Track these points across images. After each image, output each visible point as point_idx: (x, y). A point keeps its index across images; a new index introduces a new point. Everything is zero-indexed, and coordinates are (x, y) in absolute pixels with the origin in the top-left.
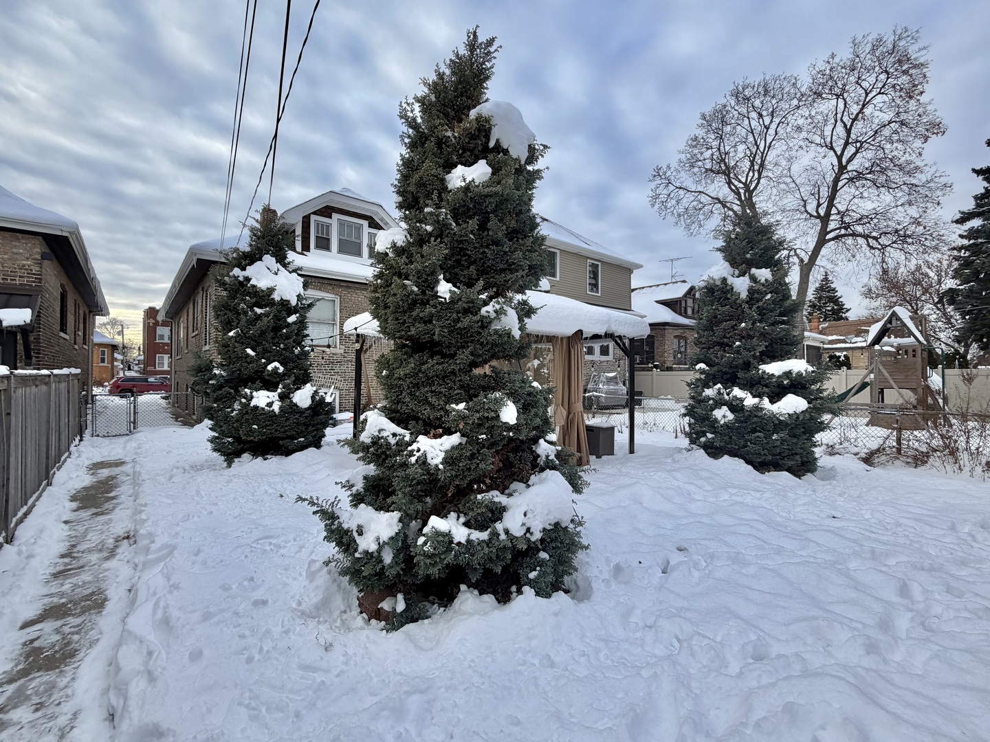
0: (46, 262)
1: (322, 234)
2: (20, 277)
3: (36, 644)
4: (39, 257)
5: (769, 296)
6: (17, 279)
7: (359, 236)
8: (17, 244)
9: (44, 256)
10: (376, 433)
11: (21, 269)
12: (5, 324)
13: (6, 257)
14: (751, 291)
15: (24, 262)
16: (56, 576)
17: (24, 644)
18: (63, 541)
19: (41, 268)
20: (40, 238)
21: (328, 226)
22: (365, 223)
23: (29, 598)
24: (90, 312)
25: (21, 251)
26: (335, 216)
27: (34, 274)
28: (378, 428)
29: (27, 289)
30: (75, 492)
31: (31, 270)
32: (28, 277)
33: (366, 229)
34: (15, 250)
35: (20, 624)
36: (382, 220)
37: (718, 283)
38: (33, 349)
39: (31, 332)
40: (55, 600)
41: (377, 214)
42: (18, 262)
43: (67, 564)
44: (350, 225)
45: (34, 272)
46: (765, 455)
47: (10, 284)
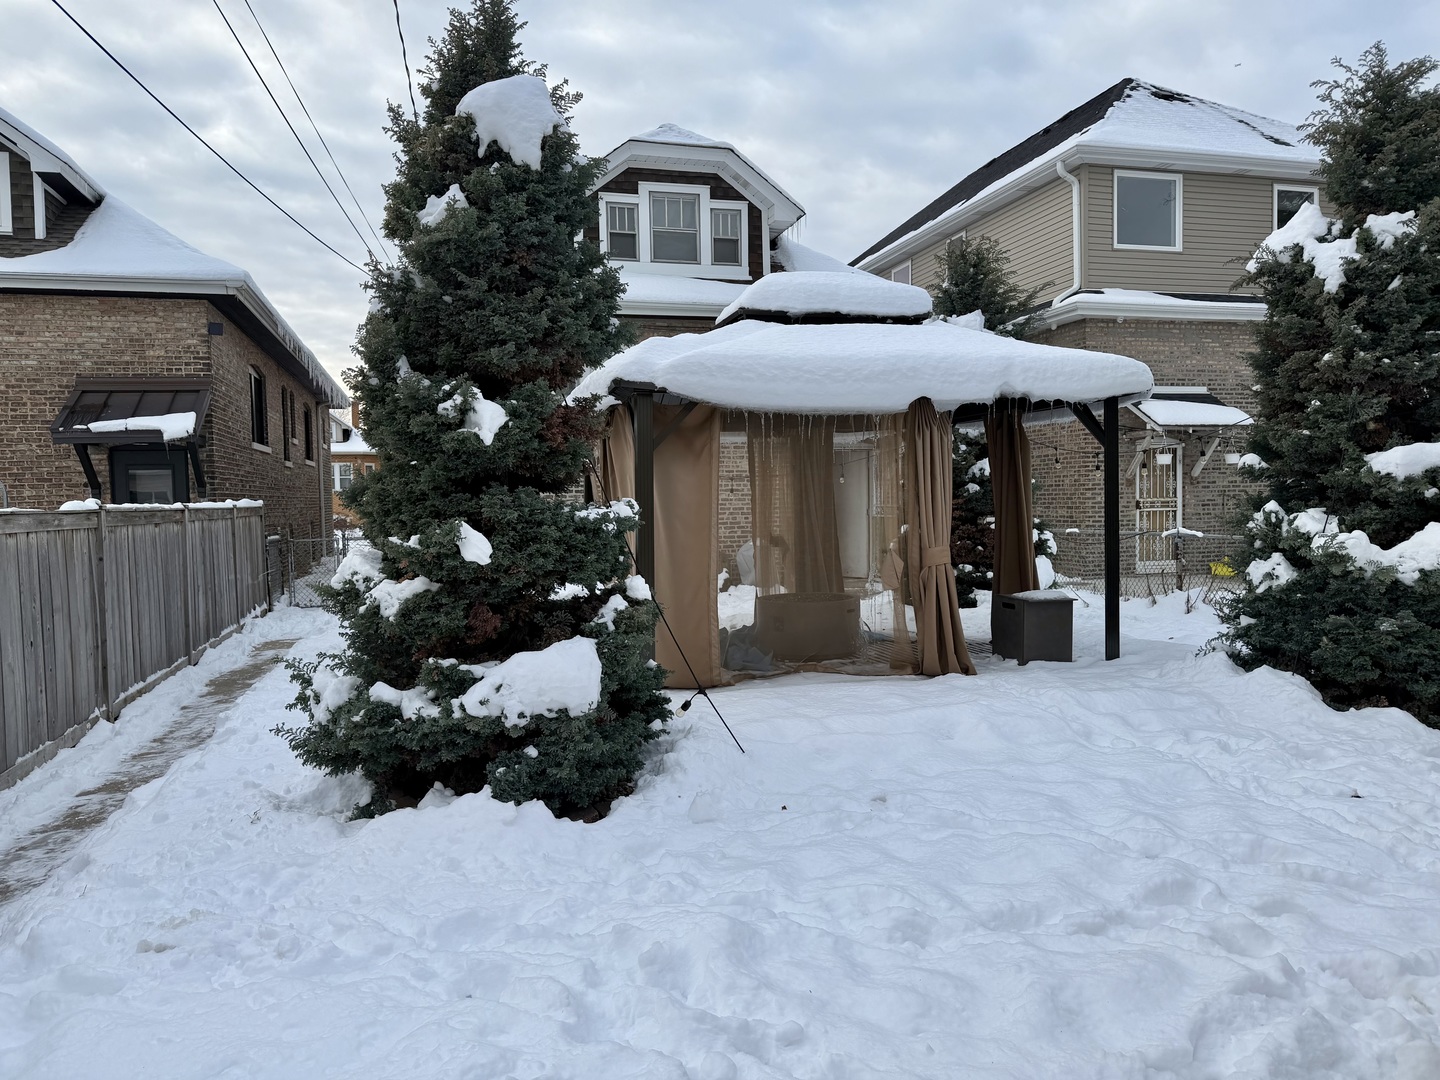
0: (216, 339)
1: (622, 227)
2: (186, 364)
3: (79, 810)
4: (204, 331)
5: (1396, 283)
6: (183, 367)
7: (693, 220)
8: (181, 315)
9: (214, 329)
10: (348, 577)
11: (187, 352)
12: (166, 437)
13: (169, 336)
14: (1352, 271)
15: (189, 341)
16: (134, 757)
17: (71, 808)
18: (167, 726)
19: (209, 347)
20: (205, 301)
21: (633, 209)
22: (704, 191)
23: (97, 772)
24: (318, 404)
25: (185, 325)
26: (645, 187)
27: (201, 358)
28: (351, 571)
29: (194, 382)
30: (218, 676)
31: (198, 353)
32: (196, 364)
33: (707, 203)
34: (178, 325)
35: (77, 792)
36: (737, 177)
37: (1285, 259)
38: (207, 472)
39: (202, 446)
40: (119, 777)
41: (725, 167)
42: (182, 343)
43: (153, 748)
44: (674, 198)
45: (201, 355)
46: (1362, 668)
47: (175, 377)
